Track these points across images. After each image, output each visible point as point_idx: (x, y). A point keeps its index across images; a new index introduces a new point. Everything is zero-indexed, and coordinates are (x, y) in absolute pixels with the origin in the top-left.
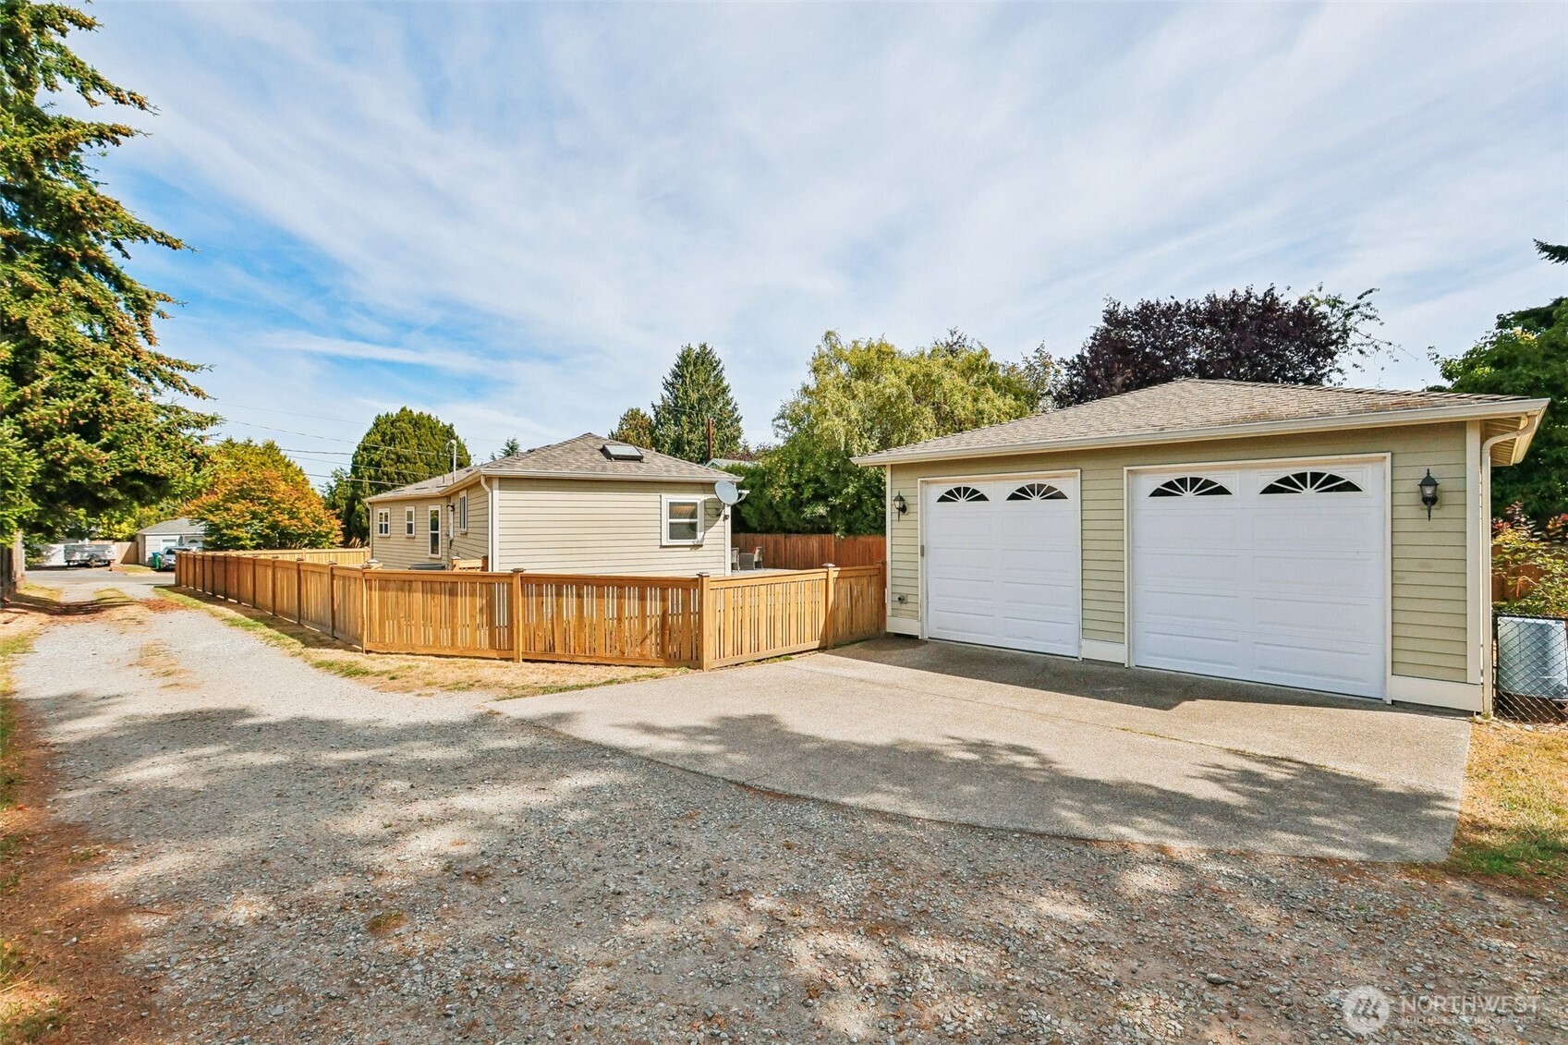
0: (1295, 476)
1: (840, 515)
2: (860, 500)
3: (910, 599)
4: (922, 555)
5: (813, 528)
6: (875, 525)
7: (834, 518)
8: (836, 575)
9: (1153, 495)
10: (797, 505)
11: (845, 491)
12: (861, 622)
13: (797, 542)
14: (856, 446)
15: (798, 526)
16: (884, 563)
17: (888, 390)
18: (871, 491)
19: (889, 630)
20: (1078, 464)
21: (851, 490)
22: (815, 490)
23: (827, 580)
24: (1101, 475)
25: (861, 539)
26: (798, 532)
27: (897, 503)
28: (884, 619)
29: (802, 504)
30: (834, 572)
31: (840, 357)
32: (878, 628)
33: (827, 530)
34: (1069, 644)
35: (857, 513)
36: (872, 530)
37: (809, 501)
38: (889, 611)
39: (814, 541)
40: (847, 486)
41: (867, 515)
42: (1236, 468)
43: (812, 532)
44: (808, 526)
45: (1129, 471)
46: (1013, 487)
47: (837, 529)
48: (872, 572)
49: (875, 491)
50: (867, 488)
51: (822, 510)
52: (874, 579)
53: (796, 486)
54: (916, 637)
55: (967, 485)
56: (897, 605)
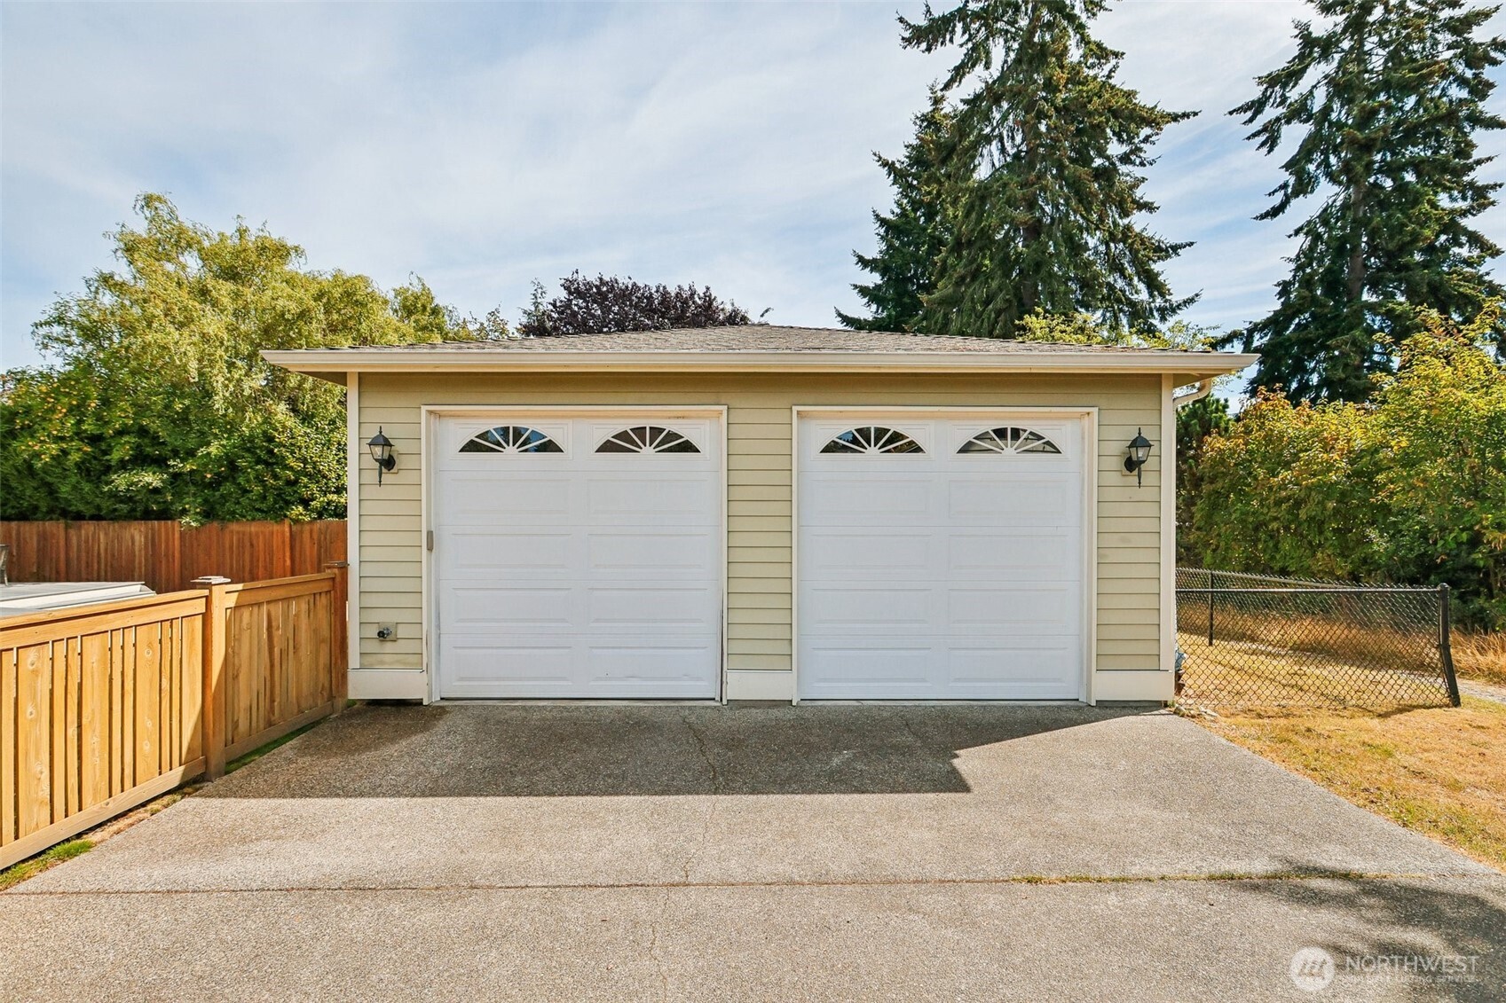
0: (995, 431)
1: (192, 489)
2: (233, 467)
3: (402, 632)
4: (430, 549)
5: (133, 510)
6: (264, 506)
7: (179, 495)
8: (232, 601)
9: (824, 451)
10: (95, 470)
11: (202, 451)
12: (293, 694)
13: (99, 536)
14: (221, 379)
15: (99, 508)
16: (344, 568)
17: (281, 302)
18: (254, 453)
19: (352, 695)
20: (724, 398)
21: (214, 449)
22: (138, 447)
23: (206, 617)
24: (760, 415)
25: (234, 527)
26: (97, 517)
27: (378, 450)
28: (344, 676)
29: (108, 469)
30: (225, 595)
31: (182, 241)
32: (331, 697)
33: (165, 514)
34: (699, 679)
35: (227, 488)
36: (259, 515)
37: (123, 466)
38: (354, 659)
39: (136, 534)
40: (208, 444)
41: (245, 491)
42: (932, 417)
43: (131, 516)
44: (124, 508)
45: (798, 412)
46: (608, 430)
47: (184, 512)
48: (315, 588)
49: (263, 455)
50: (248, 450)
51: (151, 478)
52: (323, 600)
53: (94, 440)
54: (419, 703)
55: (520, 424)
56: (374, 646)
